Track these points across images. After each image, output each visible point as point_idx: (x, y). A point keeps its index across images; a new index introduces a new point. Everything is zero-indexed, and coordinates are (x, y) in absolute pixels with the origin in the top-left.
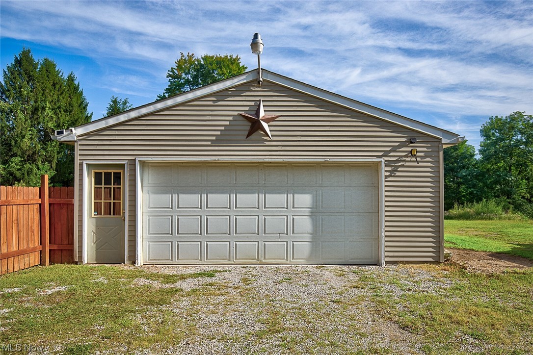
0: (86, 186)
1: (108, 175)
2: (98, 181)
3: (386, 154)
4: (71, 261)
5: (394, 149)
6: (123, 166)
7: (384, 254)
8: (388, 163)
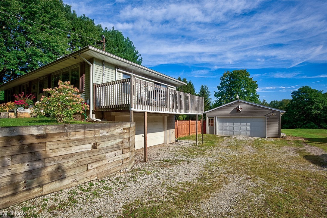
0: (208, 121)
1: (211, 119)
2: (210, 120)
3: (267, 115)
4: (206, 133)
5: (269, 114)
6: (214, 118)
7: (266, 135)
8: (267, 117)
